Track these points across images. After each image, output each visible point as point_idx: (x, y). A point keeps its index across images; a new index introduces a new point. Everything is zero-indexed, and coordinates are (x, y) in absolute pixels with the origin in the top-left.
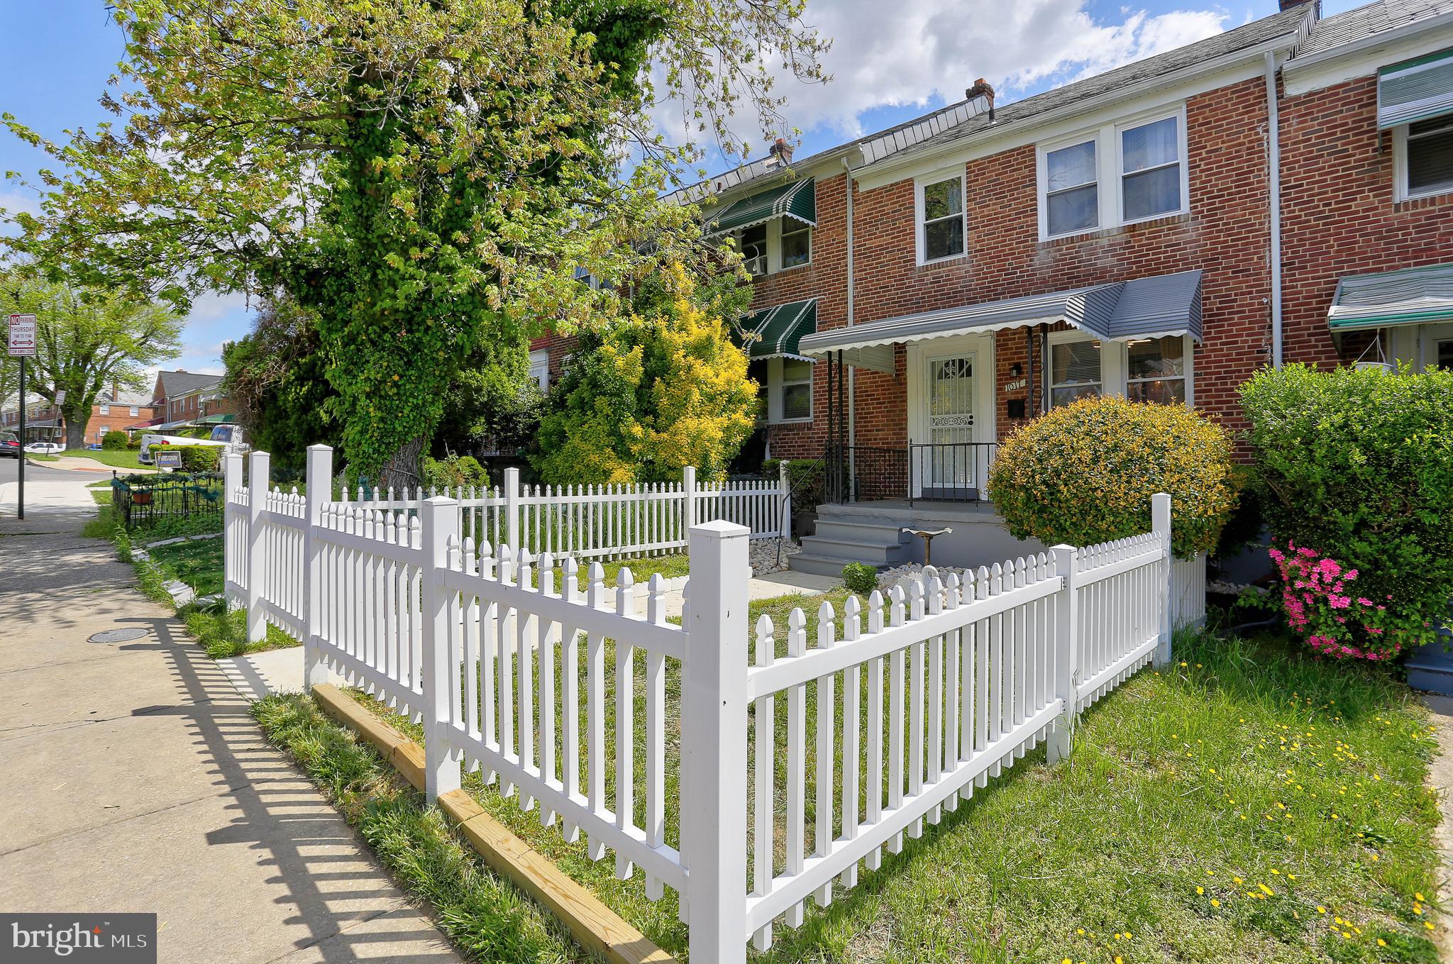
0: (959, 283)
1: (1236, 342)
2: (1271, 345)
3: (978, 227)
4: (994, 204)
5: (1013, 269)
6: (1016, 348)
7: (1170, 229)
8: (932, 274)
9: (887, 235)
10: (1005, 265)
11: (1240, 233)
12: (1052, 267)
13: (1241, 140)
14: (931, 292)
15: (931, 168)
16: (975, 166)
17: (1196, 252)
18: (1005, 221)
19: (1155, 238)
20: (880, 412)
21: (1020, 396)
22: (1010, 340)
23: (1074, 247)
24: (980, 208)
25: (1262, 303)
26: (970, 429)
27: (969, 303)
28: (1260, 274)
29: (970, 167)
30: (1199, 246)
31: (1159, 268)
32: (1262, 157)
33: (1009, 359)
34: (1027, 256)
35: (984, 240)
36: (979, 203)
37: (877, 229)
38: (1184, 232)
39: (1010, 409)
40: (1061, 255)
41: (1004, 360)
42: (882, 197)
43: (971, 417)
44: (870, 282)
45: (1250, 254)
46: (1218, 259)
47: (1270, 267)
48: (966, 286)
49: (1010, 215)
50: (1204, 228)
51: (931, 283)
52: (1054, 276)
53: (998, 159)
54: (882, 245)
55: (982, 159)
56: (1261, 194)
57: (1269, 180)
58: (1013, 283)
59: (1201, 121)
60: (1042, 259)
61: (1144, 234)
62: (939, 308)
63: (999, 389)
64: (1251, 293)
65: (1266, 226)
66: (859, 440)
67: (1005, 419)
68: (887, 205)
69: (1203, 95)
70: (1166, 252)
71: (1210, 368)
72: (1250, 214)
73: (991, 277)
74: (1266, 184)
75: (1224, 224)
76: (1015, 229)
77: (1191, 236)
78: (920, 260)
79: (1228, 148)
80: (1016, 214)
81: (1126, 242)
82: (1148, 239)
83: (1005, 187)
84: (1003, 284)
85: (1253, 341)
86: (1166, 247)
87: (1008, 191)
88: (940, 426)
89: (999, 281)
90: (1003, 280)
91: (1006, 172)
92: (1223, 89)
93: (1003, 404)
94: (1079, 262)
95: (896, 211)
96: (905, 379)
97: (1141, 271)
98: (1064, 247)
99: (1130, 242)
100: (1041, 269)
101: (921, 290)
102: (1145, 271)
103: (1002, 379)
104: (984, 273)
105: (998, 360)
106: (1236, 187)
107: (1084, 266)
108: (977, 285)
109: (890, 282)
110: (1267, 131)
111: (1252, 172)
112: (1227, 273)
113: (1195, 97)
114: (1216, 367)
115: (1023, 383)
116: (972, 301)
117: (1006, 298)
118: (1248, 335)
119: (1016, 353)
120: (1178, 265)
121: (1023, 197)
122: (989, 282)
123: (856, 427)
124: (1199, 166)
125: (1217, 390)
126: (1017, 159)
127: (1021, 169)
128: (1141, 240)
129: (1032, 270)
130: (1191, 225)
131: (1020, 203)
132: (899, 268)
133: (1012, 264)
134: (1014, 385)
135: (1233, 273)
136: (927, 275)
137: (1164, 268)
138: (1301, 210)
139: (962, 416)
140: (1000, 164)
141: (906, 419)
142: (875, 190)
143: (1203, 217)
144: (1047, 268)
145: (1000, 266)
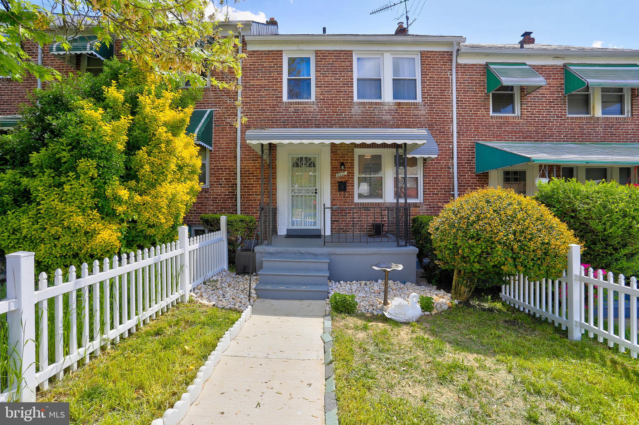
0: (310, 115)
1: (440, 163)
2: (453, 165)
3: (322, 87)
4: (331, 76)
5: (340, 112)
6: (342, 154)
7: (414, 108)
8: (293, 107)
9: (265, 80)
10: (336, 110)
11: (441, 116)
12: (361, 115)
13: (442, 76)
14: (293, 117)
15: (294, 47)
16: (320, 53)
17: (425, 120)
18: (337, 87)
19: (408, 110)
20: (258, 184)
21: (344, 180)
22: (338, 150)
23: (372, 107)
24: (323, 76)
25: (449, 147)
26: (316, 196)
27: (315, 127)
28: (448, 135)
29: (317, 53)
30: (426, 118)
31: (410, 125)
32: (449, 85)
33: (338, 160)
34: (348, 107)
35: (325, 94)
36: (322, 74)
37: (259, 75)
38: (420, 110)
39: (339, 187)
40: (366, 110)
41: (335, 160)
42: (263, 57)
43: (316, 190)
44: (253, 105)
45: (445, 125)
46: (433, 125)
47: (452, 132)
48: (314, 117)
49: (339, 84)
50: (428, 110)
51: (293, 112)
52: (362, 120)
53: (334, 54)
54: (262, 85)
55: (325, 51)
56: (449, 101)
57: (452, 96)
58: (341, 120)
59: (427, 63)
60: (356, 110)
61: (403, 108)
62: (297, 127)
63: (333, 176)
64: (445, 142)
65: (451, 115)
66: (243, 200)
67: (336, 192)
68: (266, 62)
69: (428, 52)
70: (413, 118)
71: (430, 173)
72: (445, 108)
73: (329, 115)
74: (451, 97)
75: (436, 111)
76: (342, 92)
77: (423, 113)
78: (285, 99)
79: (437, 78)
80: (343, 84)
81: (396, 110)
82: (405, 110)
83: (337, 69)
84: (336, 120)
85: (446, 163)
86: (413, 115)
87: (339, 71)
88: (297, 194)
89: (333, 117)
90: (335, 117)
91: (338, 61)
92: (436, 52)
93: (335, 183)
94: (374, 115)
95: (271, 67)
96: (275, 165)
97: (402, 125)
98: (367, 106)
99: (397, 110)
100: (355, 115)
101: (286, 115)
102: (404, 125)
103: (334, 170)
104: (325, 112)
105: (332, 160)
106: (440, 95)
107: (377, 118)
108: (321, 117)
109: (266, 107)
110: (451, 75)
111: (446, 90)
112: (437, 132)
113: (424, 51)
114: (432, 173)
115: (346, 173)
116: (318, 126)
117: (336, 127)
118: (444, 160)
119: (342, 157)
120: (418, 125)
121: (347, 76)
122: (327, 117)
123: (241, 192)
124: (426, 82)
125: (433, 183)
126: (344, 56)
127: (345, 62)
128: (402, 110)
129: (351, 115)
130: (422, 108)
131: (345, 79)
132: (272, 100)
133: (340, 110)
134: (341, 174)
135: (439, 132)
136: (291, 107)
137: (412, 125)
138: (462, 111)
139: (310, 188)
140: (334, 56)
141: (276, 189)
142: (257, 51)
143: (428, 105)
144: (359, 115)
145: (333, 110)
